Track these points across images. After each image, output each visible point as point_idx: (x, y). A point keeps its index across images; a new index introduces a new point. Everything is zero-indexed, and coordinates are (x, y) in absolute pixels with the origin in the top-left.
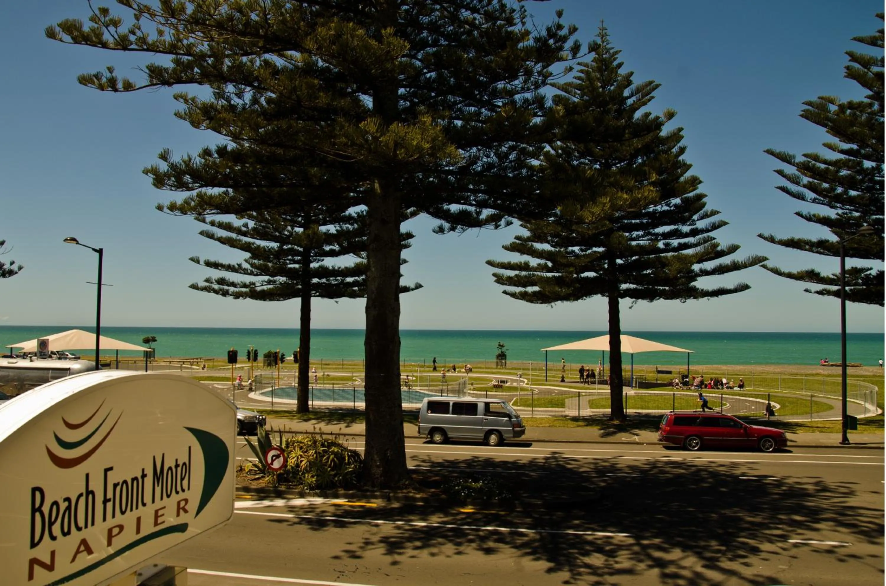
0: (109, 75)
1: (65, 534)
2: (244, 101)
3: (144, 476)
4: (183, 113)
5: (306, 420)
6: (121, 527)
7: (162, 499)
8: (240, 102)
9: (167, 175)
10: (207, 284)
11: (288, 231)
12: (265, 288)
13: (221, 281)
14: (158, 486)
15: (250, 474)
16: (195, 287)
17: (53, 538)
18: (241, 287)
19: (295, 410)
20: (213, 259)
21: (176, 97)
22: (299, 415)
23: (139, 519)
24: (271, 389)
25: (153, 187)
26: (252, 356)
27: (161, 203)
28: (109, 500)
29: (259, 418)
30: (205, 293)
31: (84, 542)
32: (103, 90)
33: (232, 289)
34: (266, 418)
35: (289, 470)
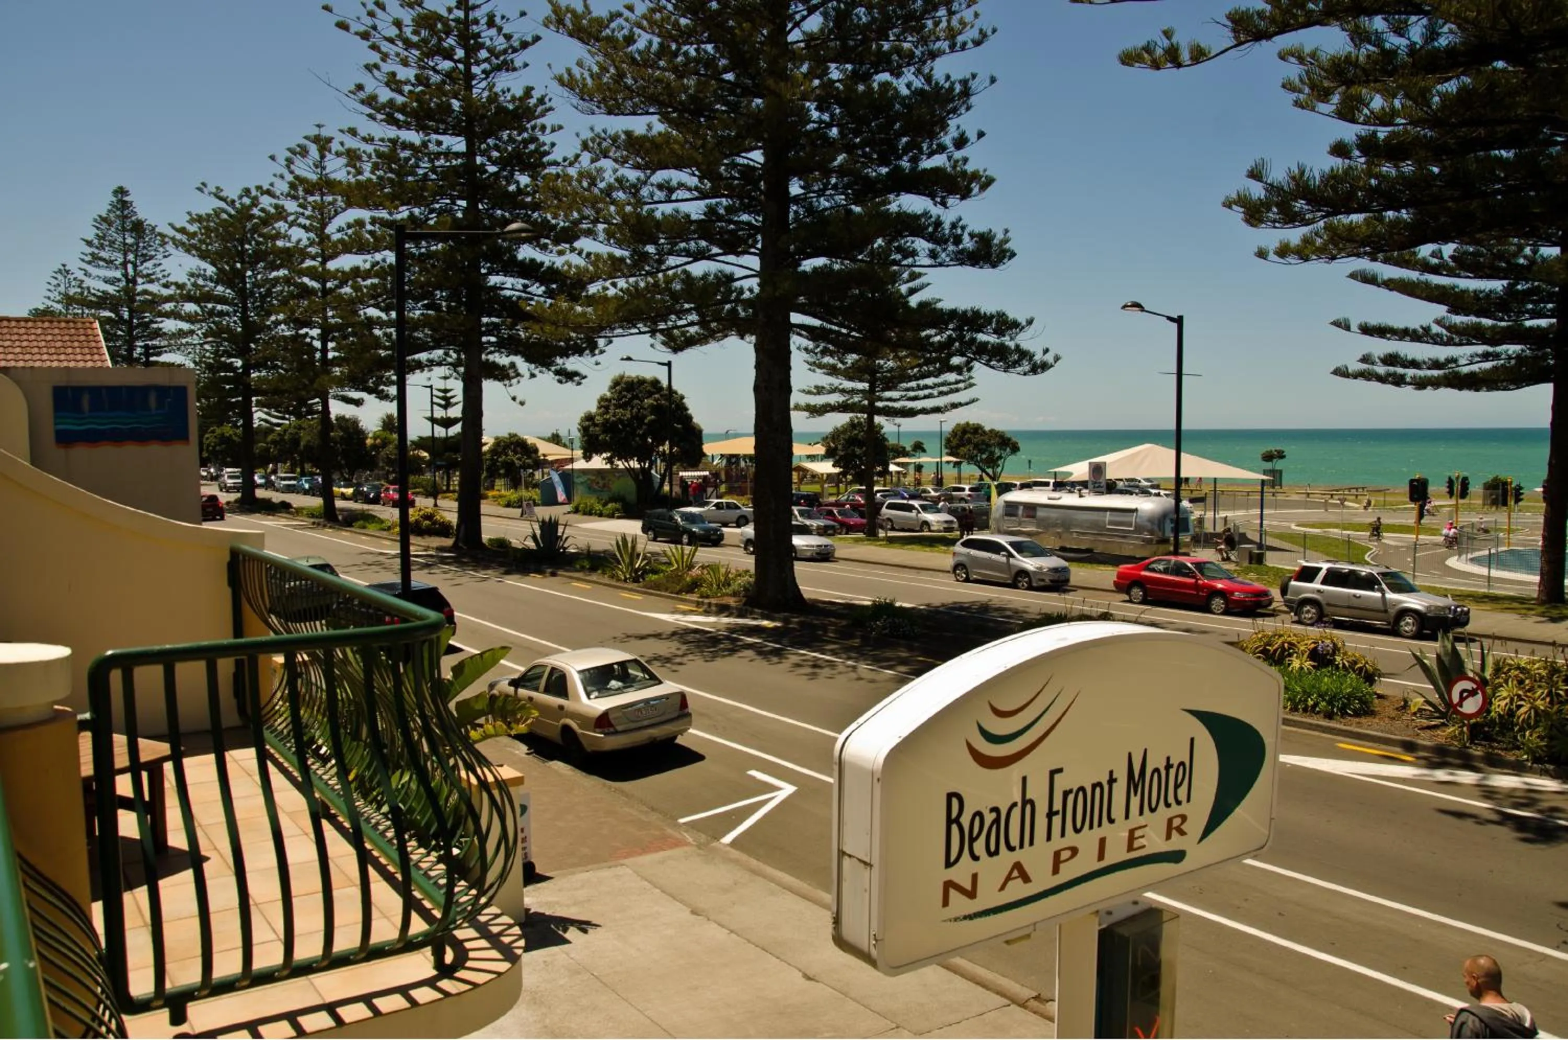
0: (1166, 43)
1: (991, 854)
2: (1409, 39)
3: (1112, 781)
4: (1297, 80)
5: (1554, 620)
6: (1074, 851)
7: (1141, 813)
8: (1401, 42)
9: (1265, 205)
10: (1364, 366)
11: (1525, 257)
12: (1475, 368)
13: (1391, 359)
14: (1136, 794)
15: (1421, 717)
16: (1341, 372)
17: (975, 858)
18: (1429, 368)
19: (1535, 595)
20: (1374, 321)
21: (1282, 57)
22: (1541, 609)
23: (1102, 841)
24: (1487, 552)
25: (1244, 224)
26: (1457, 487)
27: (1263, 245)
28: (1057, 813)
29: (1455, 611)
30: (1360, 382)
31: (1018, 866)
32: (1158, 68)
33: (1410, 372)
34: (1469, 611)
35: (1493, 721)
